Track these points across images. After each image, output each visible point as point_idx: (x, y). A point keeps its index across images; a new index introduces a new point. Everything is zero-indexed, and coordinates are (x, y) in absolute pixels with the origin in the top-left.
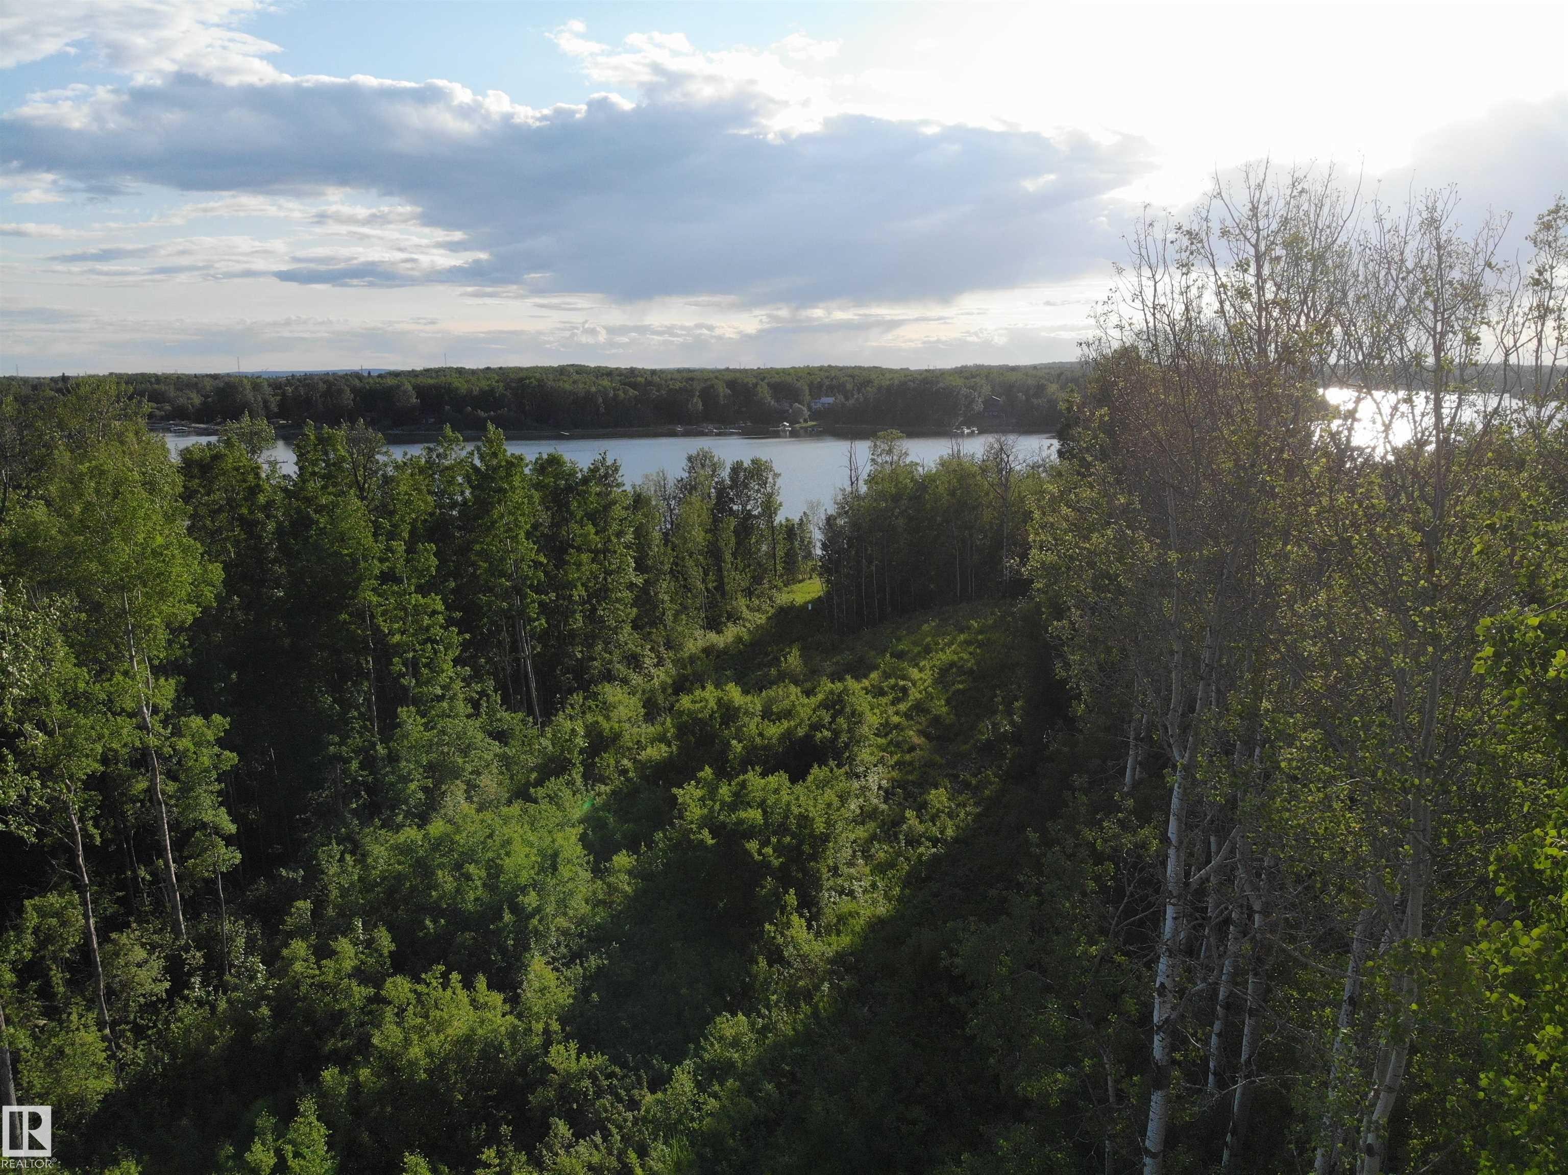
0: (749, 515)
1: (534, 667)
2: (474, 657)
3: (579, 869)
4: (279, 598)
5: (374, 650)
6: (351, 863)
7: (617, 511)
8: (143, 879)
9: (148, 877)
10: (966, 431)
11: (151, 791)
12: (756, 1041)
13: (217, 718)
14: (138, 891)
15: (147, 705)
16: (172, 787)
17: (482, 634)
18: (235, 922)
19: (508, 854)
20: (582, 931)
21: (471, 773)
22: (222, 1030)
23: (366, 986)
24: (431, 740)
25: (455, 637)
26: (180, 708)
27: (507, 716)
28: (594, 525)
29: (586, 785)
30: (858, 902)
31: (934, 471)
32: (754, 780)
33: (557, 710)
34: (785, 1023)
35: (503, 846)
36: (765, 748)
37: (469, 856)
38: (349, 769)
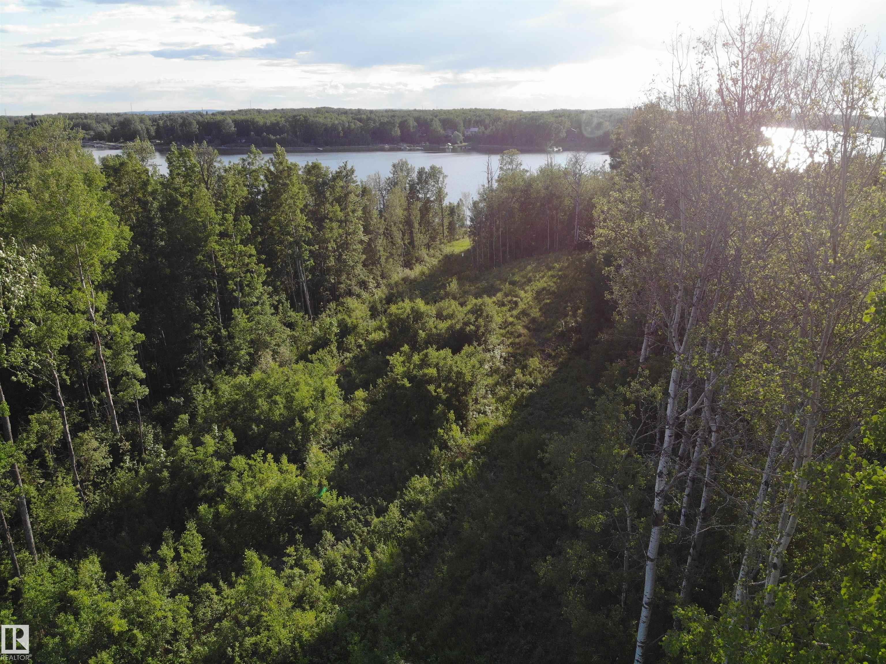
0: (428, 201)
1: (308, 287)
2: (273, 281)
3: (337, 400)
4: (162, 246)
5: (218, 276)
6: (210, 394)
7: (352, 197)
8: (95, 403)
9: (97, 402)
10: (555, 149)
11: (96, 354)
12: (433, 490)
13: (132, 314)
14: (91, 409)
15: (92, 307)
16: (108, 353)
17: (278, 268)
18: (147, 426)
19: (297, 390)
20: (339, 431)
21: (275, 345)
22: (143, 484)
23: (221, 460)
24: (251, 327)
25: (262, 269)
26: (110, 309)
27: (293, 314)
28: (340, 205)
29: (339, 353)
30: (488, 418)
31: (536, 174)
32: (432, 353)
33: (322, 312)
34: (449, 481)
35: (294, 386)
36: (438, 335)
37: (275, 392)
38: (206, 343)
